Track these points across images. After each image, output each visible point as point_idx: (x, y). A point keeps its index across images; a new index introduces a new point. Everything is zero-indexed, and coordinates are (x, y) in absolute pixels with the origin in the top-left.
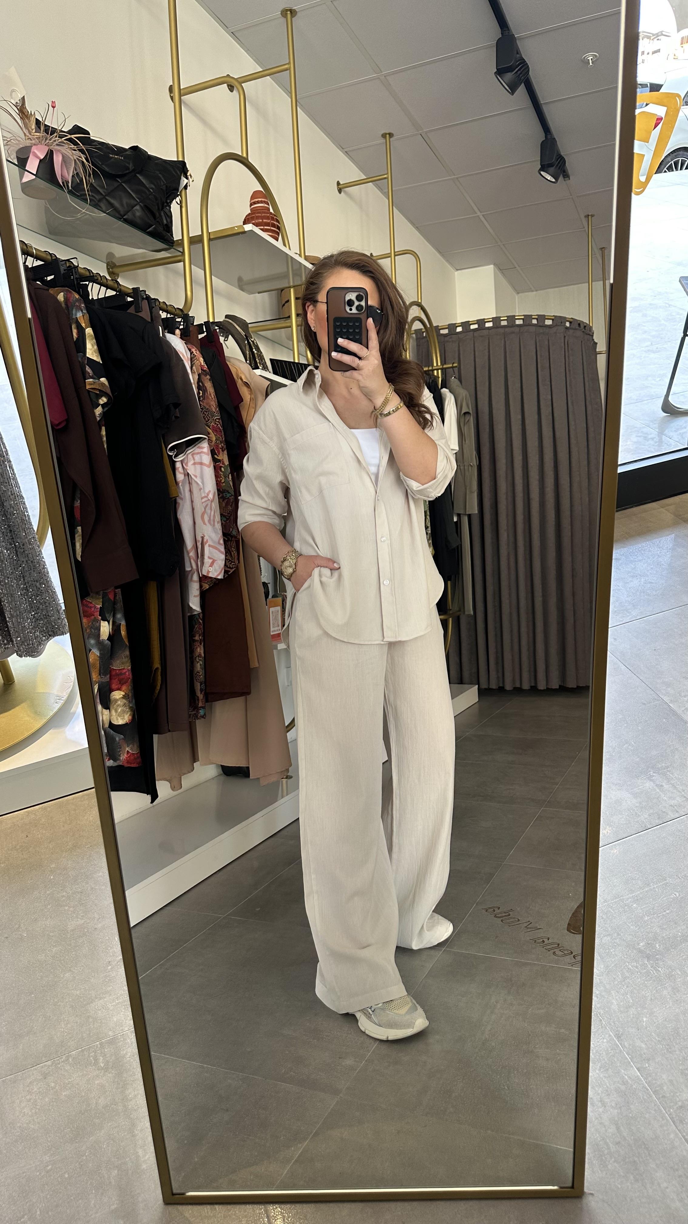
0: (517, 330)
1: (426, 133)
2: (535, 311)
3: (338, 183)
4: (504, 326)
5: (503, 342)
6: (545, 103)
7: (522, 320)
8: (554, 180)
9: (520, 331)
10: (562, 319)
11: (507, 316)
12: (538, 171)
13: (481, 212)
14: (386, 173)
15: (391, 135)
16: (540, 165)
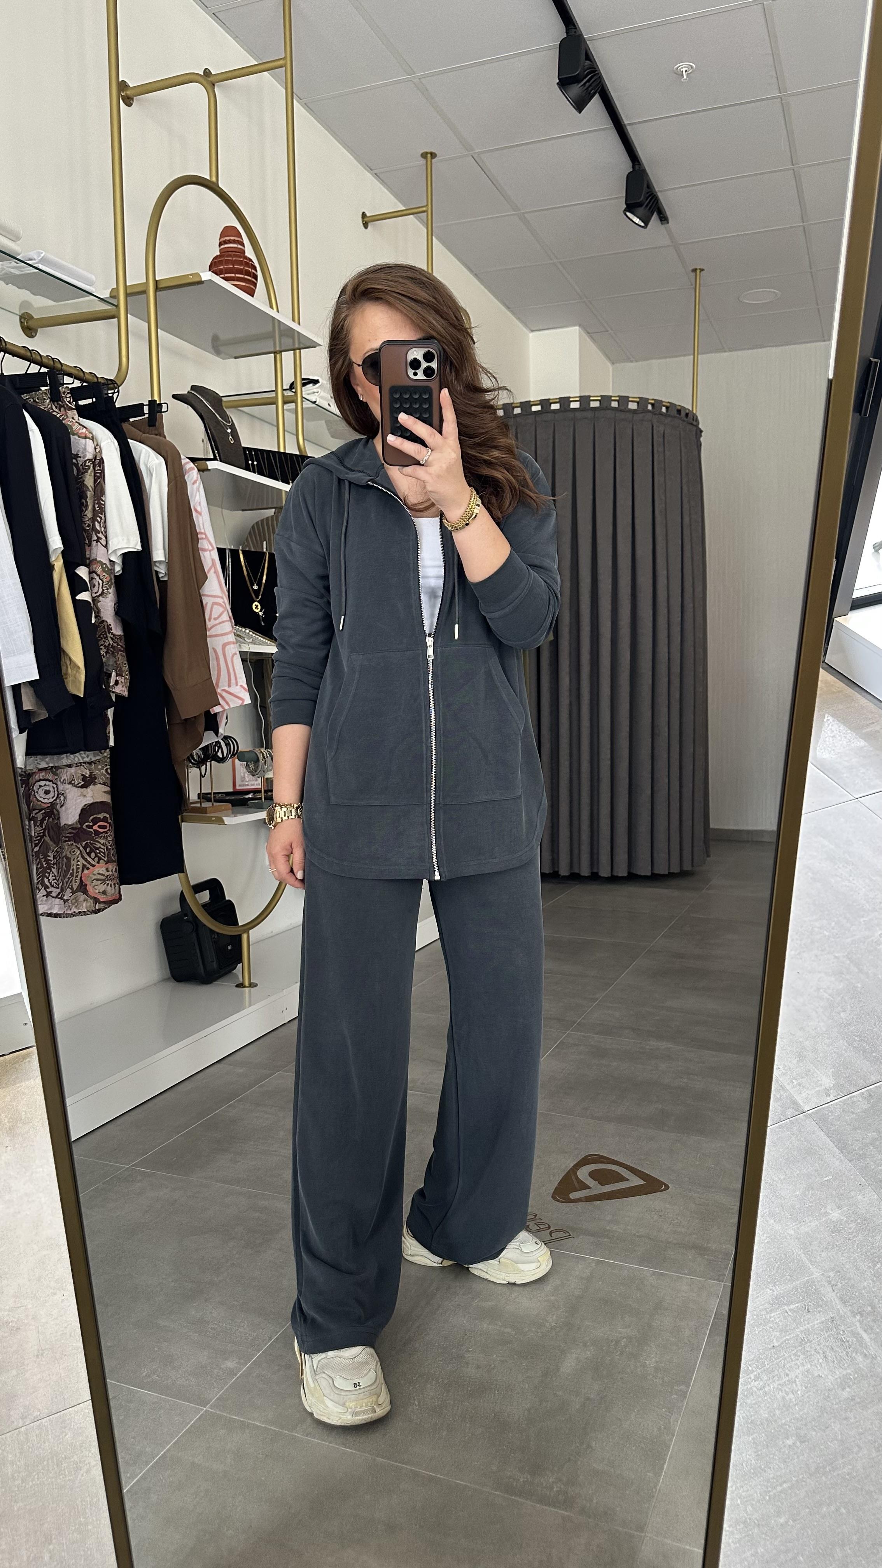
1: (479, 153)
3: (364, 215)
6: (630, 124)
8: (642, 224)
11: (598, 396)
12: (623, 212)
13: (557, 259)
14: (425, 204)
15: (433, 155)
16: (626, 204)
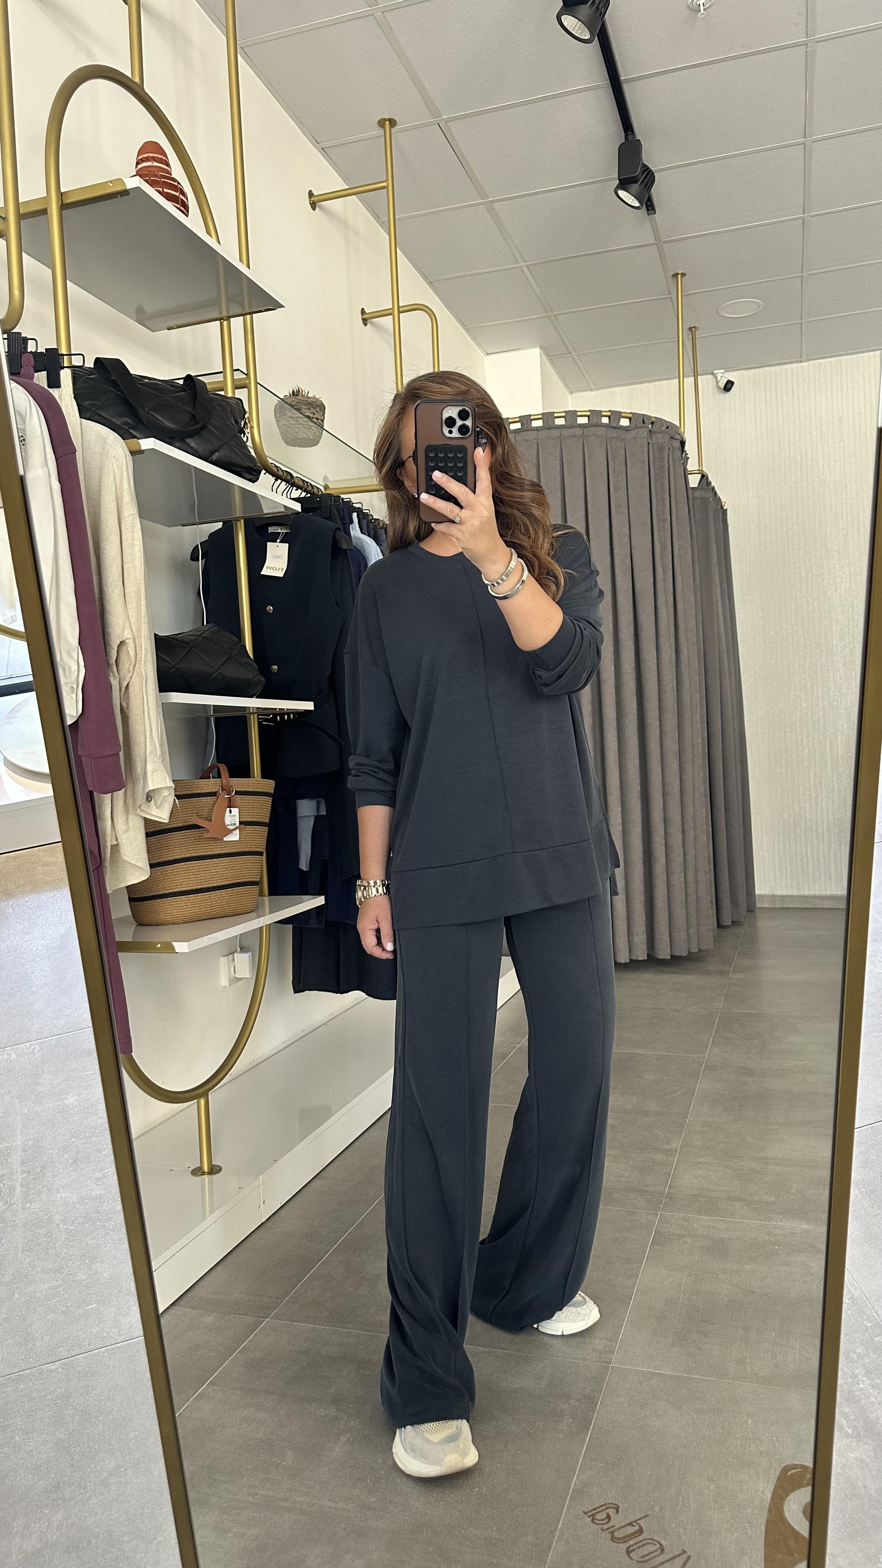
0: (578, 432)
1: (447, 121)
2: (605, 408)
3: (311, 194)
4: (561, 427)
5: (558, 450)
6: (626, 81)
7: (587, 418)
8: (637, 204)
9: (583, 433)
10: (644, 419)
11: (565, 412)
12: (615, 191)
13: (525, 262)
14: (385, 179)
15: (392, 122)
16: (619, 180)
